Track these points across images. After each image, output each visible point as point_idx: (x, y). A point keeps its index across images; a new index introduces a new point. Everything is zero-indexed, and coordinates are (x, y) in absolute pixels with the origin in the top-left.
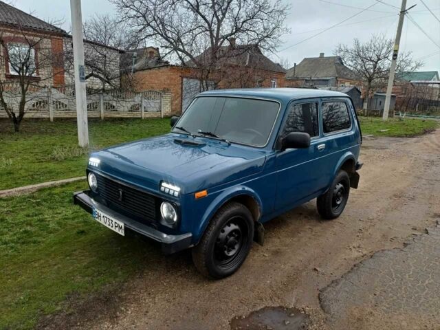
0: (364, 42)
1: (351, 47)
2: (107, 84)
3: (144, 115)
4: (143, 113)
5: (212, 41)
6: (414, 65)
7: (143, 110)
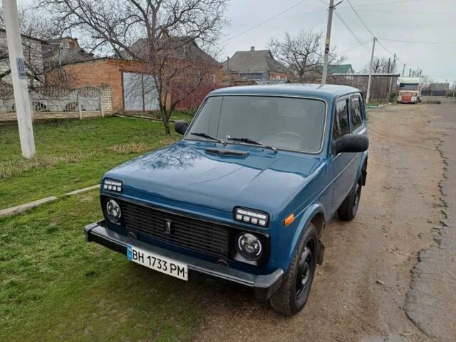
0: (294, 36)
1: (283, 40)
2: (35, 81)
3: (81, 115)
4: (81, 112)
5: (149, 31)
6: (339, 58)
7: (80, 109)
